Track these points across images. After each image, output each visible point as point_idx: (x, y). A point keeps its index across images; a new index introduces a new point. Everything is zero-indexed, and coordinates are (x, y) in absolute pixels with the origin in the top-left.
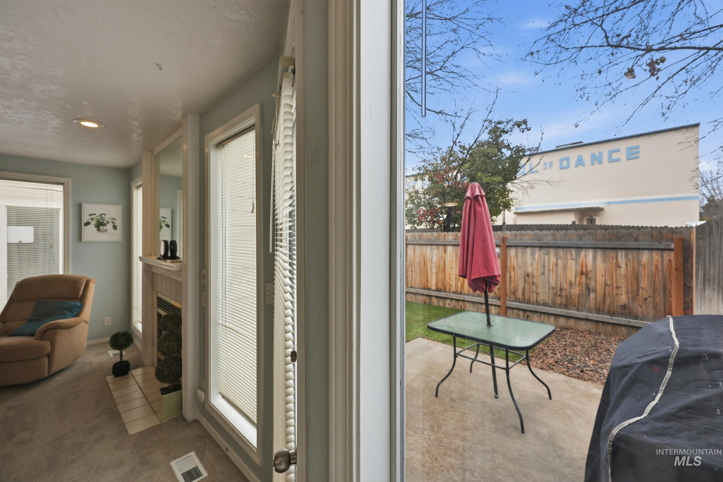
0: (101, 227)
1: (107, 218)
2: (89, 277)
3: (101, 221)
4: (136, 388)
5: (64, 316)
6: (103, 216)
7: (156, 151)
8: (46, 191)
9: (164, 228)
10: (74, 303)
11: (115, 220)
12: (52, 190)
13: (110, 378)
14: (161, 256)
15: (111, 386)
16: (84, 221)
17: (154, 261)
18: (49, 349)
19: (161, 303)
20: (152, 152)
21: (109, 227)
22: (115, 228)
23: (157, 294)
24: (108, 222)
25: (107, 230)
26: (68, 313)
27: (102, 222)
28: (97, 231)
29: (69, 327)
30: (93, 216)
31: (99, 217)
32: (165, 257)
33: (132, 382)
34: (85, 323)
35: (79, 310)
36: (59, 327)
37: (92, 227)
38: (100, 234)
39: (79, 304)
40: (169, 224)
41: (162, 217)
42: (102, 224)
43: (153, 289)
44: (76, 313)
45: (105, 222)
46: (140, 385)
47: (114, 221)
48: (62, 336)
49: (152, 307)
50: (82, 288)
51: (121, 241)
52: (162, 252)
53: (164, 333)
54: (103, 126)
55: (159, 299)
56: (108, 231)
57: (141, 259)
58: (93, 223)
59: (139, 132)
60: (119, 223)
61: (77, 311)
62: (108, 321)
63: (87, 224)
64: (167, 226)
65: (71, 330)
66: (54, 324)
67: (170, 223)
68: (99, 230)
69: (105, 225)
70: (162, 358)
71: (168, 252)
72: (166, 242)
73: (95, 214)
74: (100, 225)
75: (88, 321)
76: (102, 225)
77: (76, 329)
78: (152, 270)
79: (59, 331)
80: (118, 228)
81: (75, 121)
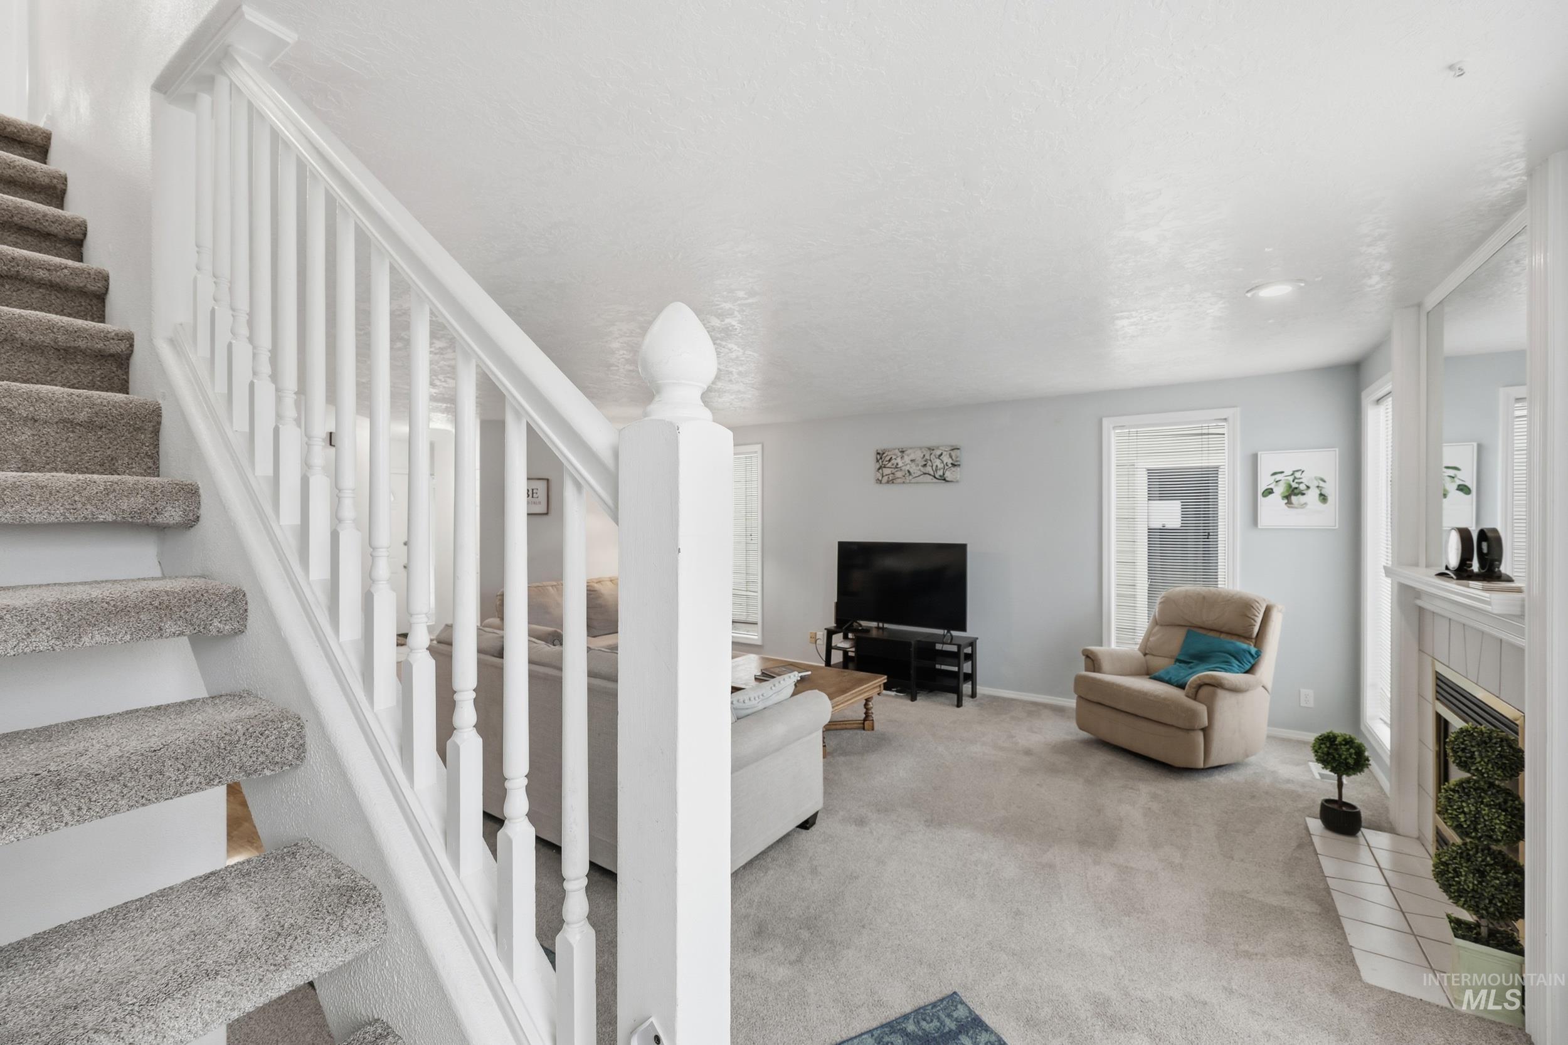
0: (1294, 498)
1: (1306, 479)
2: (1272, 600)
3: (1294, 485)
4: (1374, 875)
5: (1227, 667)
6: (1298, 475)
7: (1431, 301)
8: (1200, 437)
9: (1455, 495)
10: (1245, 646)
11: (1324, 481)
12: (1208, 434)
13: (1315, 825)
14: (1447, 568)
15: (1316, 841)
16: (1262, 487)
17: (1425, 579)
18: (1206, 723)
19: (1446, 690)
20: (1419, 305)
21: (1312, 496)
22: (1323, 498)
23: (1433, 665)
24: (1308, 487)
25: (1306, 504)
26: (1235, 663)
27: (1296, 488)
28: (1286, 507)
29: (1235, 690)
30: (1278, 477)
31: (1291, 478)
32: (1463, 572)
33: (1365, 856)
34: (1263, 689)
35: (1252, 661)
36: (1217, 685)
37: (1277, 498)
38: (1292, 512)
39: (1253, 650)
40: (1468, 484)
41: (1447, 468)
42: (1296, 491)
43: (1421, 650)
44: (1247, 667)
45: (1302, 487)
46: (1387, 873)
47: (1322, 484)
48: (1225, 703)
49: (1421, 696)
50: (1259, 620)
51: (1337, 527)
52: (1454, 560)
53: (1457, 775)
54: (1303, 285)
55: (1439, 679)
56: (1308, 507)
57: (1388, 572)
58: (1279, 490)
59: (1387, 266)
60: (1332, 489)
61: (1250, 663)
62: (1308, 697)
63: (1269, 492)
64: (1464, 489)
65: (1240, 696)
66: (1213, 677)
67: (1471, 483)
68: (1289, 503)
69: (1303, 494)
70: (1454, 838)
71: (1471, 559)
72: (1464, 534)
73: (1282, 472)
74: (1292, 493)
75: (1269, 686)
76: (1296, 495)
77: (1248, 695)
78: (1419, 603)
79: (1221, 693)
80: (1330, 499)
81: (1249, 295)
